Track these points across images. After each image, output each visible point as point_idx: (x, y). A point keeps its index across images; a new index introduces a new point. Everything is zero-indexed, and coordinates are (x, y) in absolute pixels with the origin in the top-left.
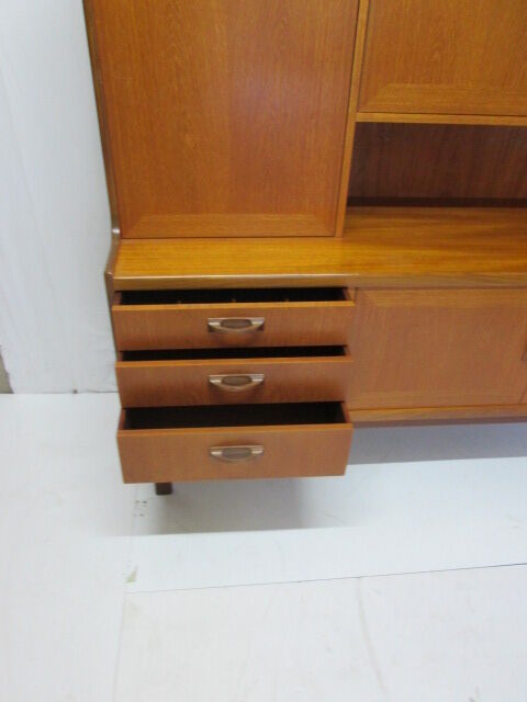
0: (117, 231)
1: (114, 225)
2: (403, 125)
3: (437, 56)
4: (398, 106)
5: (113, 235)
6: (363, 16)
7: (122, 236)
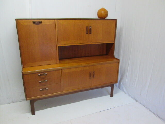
0: (22, 66)
1: (22, 65)
2: (65, 46)
3: (67, 37)
4: (63, 44)
5: (22, 67)
6: (57, 33)
7: (23, 67)
